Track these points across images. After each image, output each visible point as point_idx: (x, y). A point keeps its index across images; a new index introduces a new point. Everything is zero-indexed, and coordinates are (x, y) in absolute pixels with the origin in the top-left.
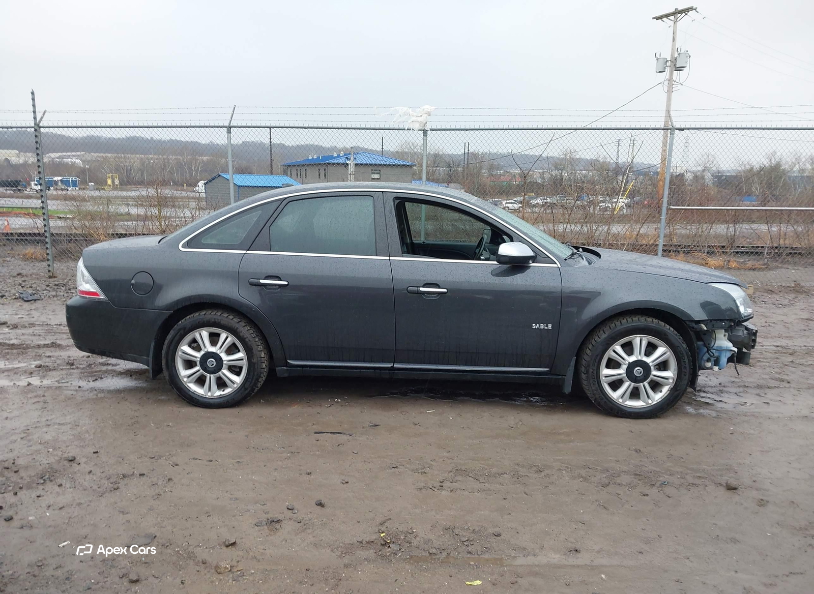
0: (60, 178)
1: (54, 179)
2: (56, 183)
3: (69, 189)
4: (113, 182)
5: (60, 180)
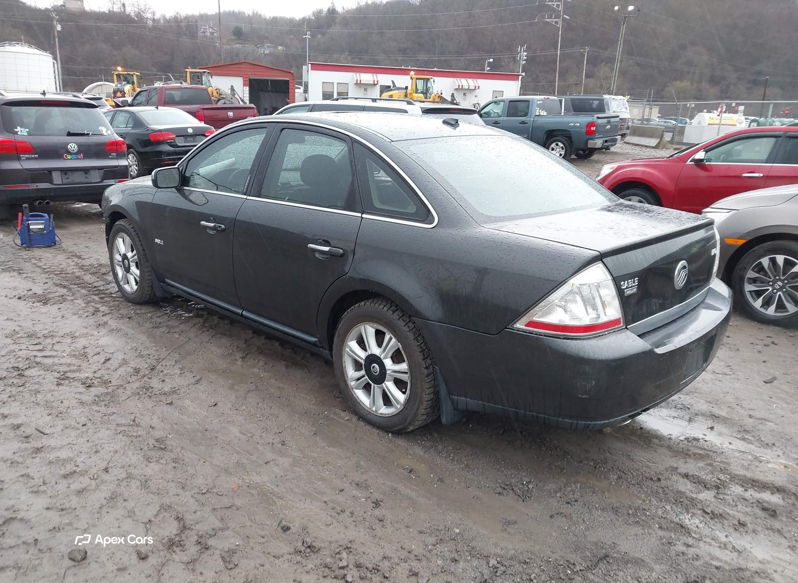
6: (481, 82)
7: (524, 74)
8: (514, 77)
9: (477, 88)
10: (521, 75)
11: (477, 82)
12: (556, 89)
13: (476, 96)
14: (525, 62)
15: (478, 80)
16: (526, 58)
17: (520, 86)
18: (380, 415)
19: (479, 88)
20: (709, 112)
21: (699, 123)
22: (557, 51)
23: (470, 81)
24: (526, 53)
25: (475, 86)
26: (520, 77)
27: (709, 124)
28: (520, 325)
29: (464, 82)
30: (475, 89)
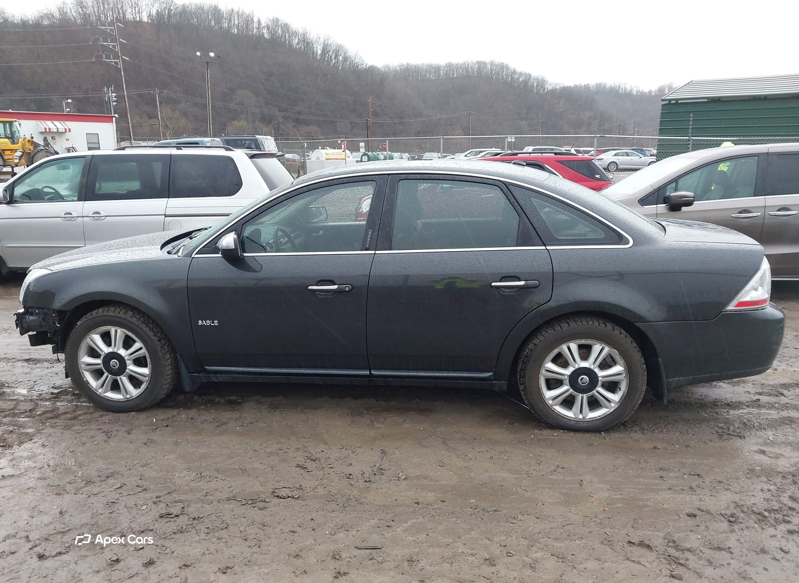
6: (70, 124)
7: (117, 115)
8: (109, 119)
9: (68, 131)
10: (115, 117)
11: (65, 124)
12: (131, 131)
13: (67, 140)
14: (115, 103)
15: (66, 122)
16: (116, 99)
17: (115, 128)
18: (589, 420)
19: (70, 131)
20: (323, 148)
21: (318, 158)
22: (124, 92)
23: (56, 123)
24: (115, 94)
25: (66, 129)
26: (114, 119)
27: (326, 159)
28: (731, 307)
29: (51, 125)
30: (66, 131)
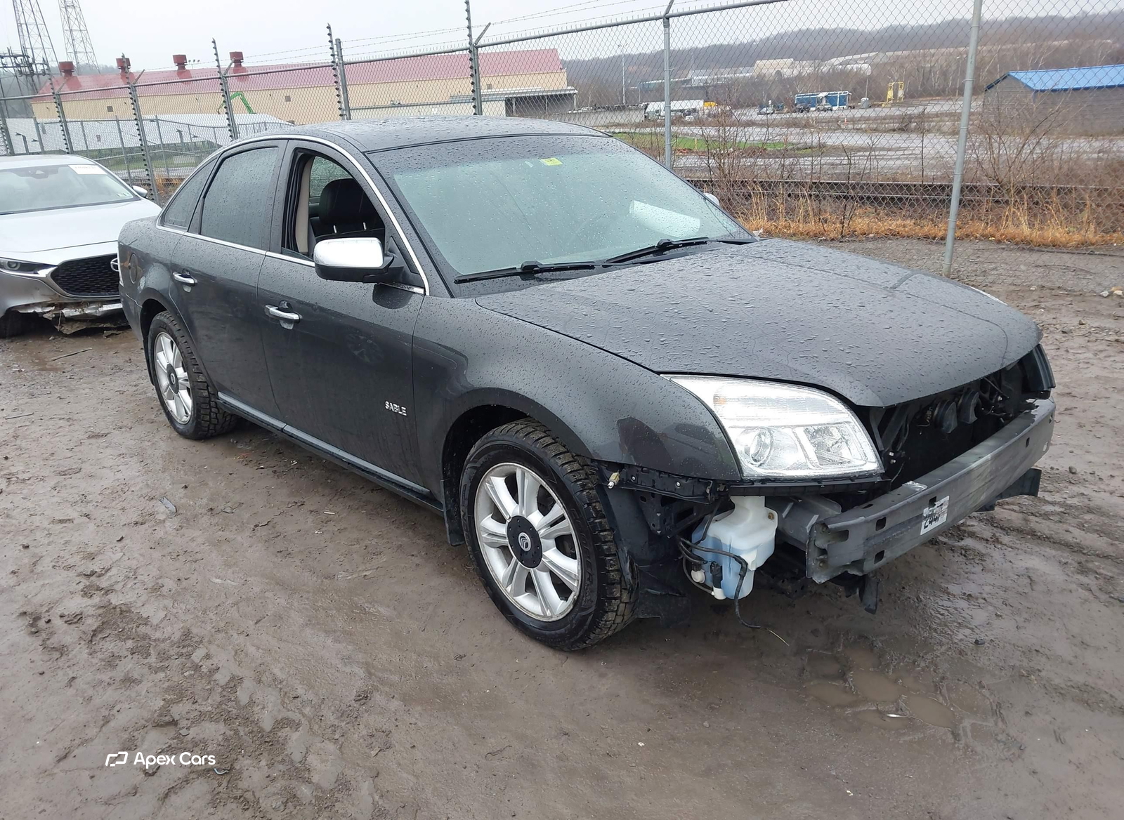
0: (825, 94)
1: (819, 96)
2: (820, 101)
3: (834, 108)
4: (895, 95)
5: (826, 97)
